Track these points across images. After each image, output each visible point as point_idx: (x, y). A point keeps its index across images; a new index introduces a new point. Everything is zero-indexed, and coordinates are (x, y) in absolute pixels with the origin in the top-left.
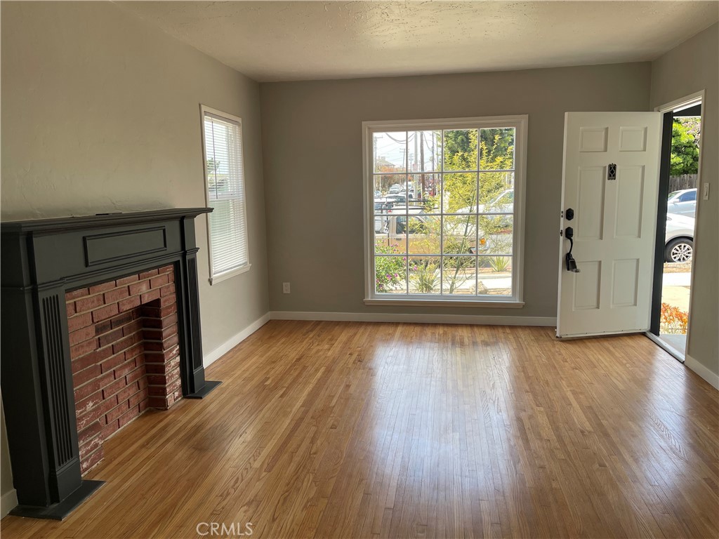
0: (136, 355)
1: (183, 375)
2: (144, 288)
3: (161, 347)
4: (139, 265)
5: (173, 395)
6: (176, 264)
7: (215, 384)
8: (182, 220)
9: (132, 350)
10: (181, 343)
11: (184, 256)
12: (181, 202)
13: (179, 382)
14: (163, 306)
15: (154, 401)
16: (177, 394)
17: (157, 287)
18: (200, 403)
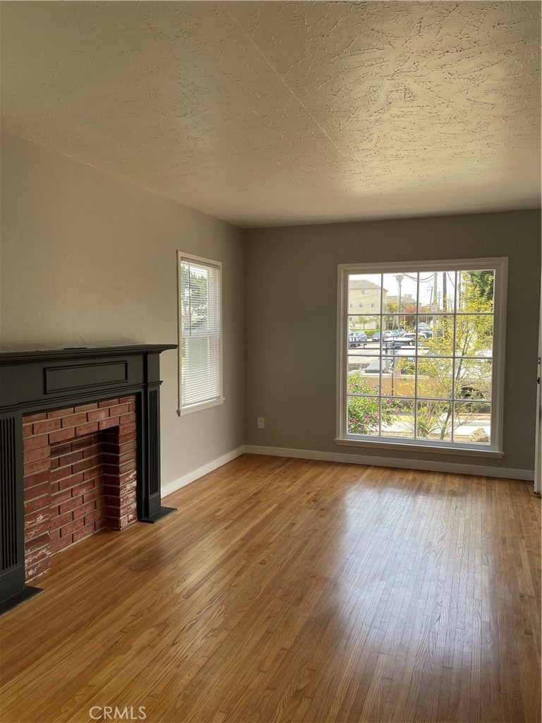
0: (95, 477)
1: (138, 499)
2: (103, 416)
3: (117, 471)
4: (100, 395)
5: (127, 516)
6: (138, 395)
7: (171, 510)
8: (145, 355)
9: (92, 471)
10: (138, 468)
11: (146, 388)
12: (151, 340)
13: (134, 506)
14: (121, 433)
15: (109, 522)
16: (131, 516)
17: (118, 414)
18: (151, 527)
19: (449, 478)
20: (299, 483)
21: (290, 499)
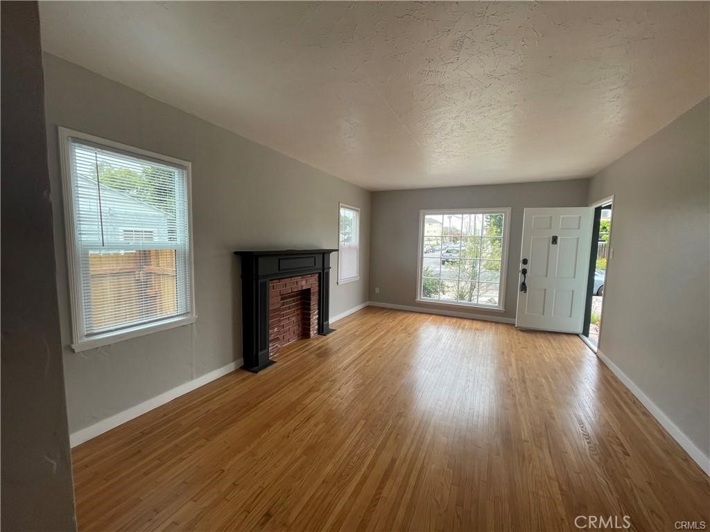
0: (299, 312)
1: (319, 324)
2: (304, 283)
3: (309, 310)
4: (303, 273)
5: (313, 332)
6: (320, 274)
7: (333, 330)
8: (324, 254)
9: (298, 309)
10: (319, 309)
11: (323, 270)
12: (326, 247)
13: (317, 327)
14: (312, 291)
15: (305, 334)
16: (315, 332)
17: (310, 283)
18: (324, 338)
19: (475, 322)
20: (397, 321)
21: (392, 328)
